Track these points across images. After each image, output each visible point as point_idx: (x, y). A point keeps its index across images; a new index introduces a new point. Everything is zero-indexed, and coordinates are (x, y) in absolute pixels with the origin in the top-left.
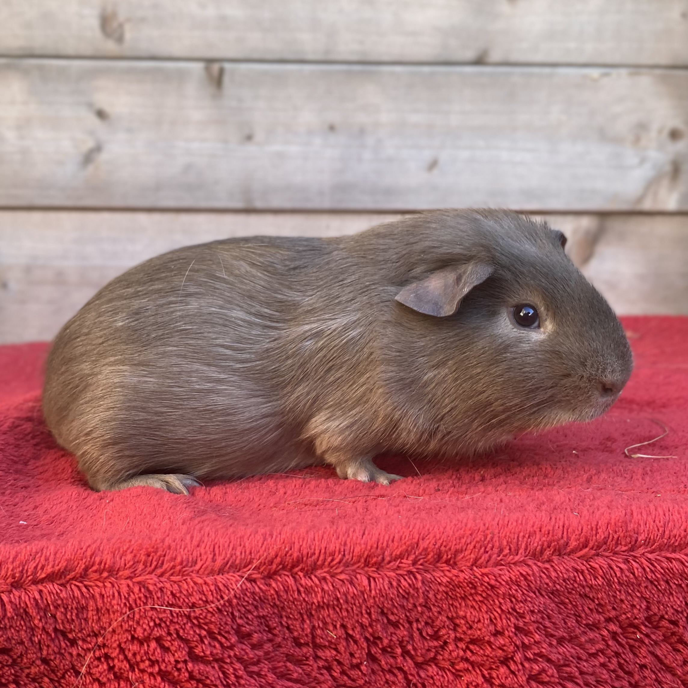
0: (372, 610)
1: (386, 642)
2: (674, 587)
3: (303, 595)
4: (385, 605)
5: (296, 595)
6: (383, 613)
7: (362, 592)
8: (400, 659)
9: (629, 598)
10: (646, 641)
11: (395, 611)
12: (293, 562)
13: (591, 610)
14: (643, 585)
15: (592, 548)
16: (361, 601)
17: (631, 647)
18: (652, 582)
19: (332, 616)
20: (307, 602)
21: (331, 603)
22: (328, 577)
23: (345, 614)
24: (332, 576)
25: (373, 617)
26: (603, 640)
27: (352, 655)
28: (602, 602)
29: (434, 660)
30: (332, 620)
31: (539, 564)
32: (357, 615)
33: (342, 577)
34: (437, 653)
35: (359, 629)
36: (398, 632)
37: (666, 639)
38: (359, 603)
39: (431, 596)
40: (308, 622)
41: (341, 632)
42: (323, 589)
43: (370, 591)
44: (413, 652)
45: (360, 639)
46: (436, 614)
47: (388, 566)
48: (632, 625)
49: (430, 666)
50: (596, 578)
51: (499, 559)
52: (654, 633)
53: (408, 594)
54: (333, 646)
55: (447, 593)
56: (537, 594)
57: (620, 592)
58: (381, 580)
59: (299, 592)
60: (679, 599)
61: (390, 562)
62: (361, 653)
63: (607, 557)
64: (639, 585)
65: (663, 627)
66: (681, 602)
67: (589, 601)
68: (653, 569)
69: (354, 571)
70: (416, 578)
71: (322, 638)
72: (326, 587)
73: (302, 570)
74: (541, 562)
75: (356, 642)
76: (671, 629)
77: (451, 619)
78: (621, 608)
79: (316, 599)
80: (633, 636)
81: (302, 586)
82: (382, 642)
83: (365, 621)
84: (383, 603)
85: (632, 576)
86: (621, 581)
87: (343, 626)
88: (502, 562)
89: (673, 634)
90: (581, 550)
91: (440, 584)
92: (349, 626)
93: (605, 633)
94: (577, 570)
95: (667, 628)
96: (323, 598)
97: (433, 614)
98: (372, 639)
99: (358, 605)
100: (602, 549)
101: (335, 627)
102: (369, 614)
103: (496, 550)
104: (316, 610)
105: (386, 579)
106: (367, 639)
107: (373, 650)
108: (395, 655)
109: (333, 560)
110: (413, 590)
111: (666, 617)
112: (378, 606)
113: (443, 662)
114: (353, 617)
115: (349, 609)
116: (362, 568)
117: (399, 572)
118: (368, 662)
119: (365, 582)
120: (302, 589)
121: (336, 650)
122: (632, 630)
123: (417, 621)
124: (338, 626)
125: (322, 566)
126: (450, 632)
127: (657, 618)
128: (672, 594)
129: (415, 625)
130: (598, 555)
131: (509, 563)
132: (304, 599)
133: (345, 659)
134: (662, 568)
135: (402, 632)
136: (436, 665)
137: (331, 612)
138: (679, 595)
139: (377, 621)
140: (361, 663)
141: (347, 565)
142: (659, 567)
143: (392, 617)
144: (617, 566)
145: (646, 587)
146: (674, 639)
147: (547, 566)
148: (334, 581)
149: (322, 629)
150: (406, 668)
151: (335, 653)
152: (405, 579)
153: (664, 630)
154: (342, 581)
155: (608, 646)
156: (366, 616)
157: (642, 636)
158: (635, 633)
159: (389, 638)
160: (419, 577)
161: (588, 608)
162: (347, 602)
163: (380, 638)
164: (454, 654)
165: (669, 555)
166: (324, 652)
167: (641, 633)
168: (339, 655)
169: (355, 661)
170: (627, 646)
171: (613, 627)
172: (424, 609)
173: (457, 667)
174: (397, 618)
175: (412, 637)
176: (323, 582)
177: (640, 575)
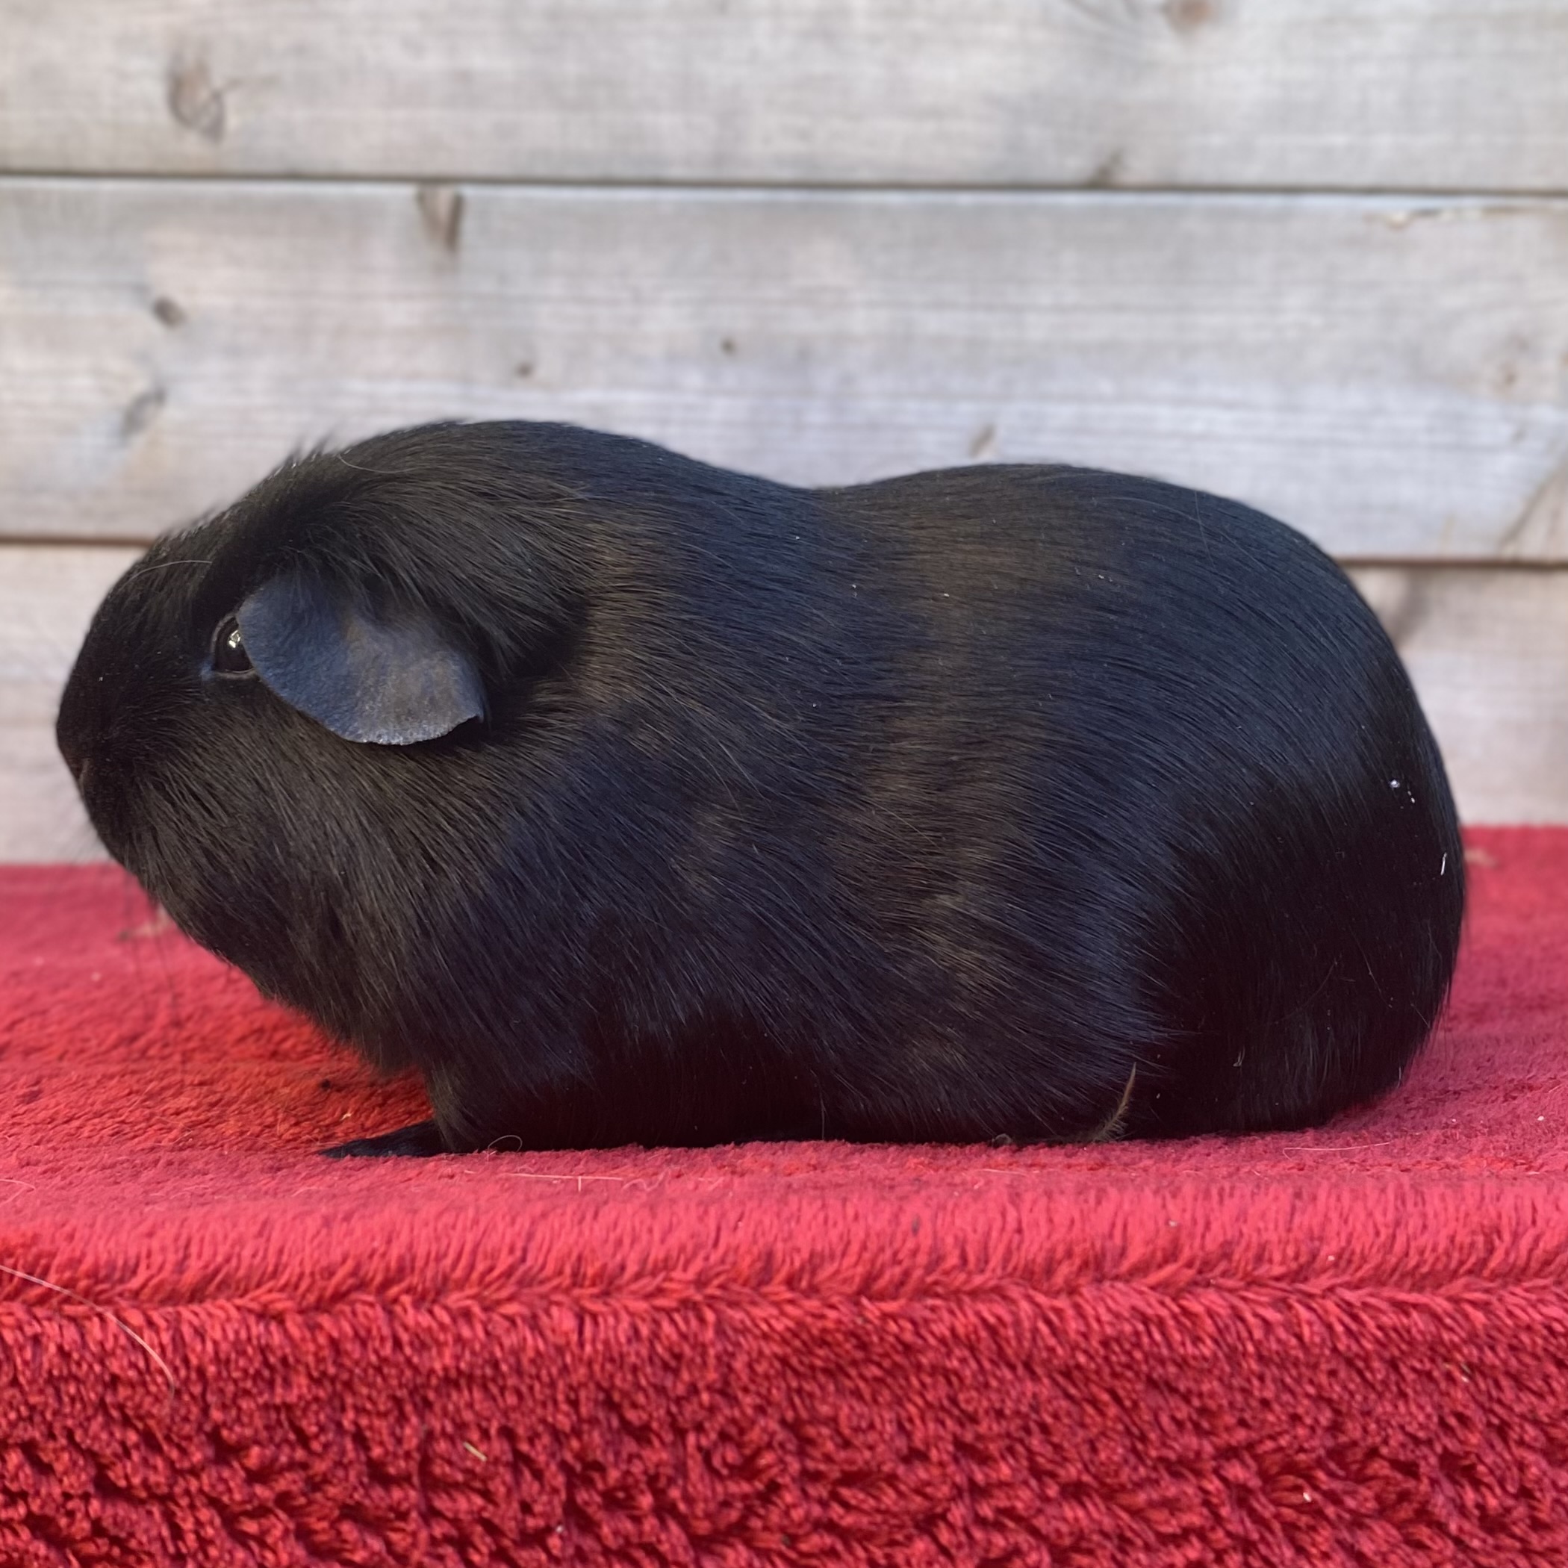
0: (583, 1394)
1: (614, 1475)
2: (1411, 1377)
3: (408, 1351)
4: (618, 1382)
5: (387, 1350)
6: (610, 1405)
7: (560, 1350)
8: (650, 1524)
9: (1286, 1397)
10: (1330, 1511)
11: (641, 1399)
12: (388, 1269)
13: (1179, 1424)
14: (1324, 1367)
15: (1189, 1265)
16: (554, 1371)
17: (1290, 1528)
18: (1350, 1363)
19: (477, 1407)
20: (416, 1369)
21: (478, 1372)
22: (476, 1309)
23: (511, 1400)
24: (486, 1309)
25: (584, 1411)
26: (1206, 1503)
27: (526, 1508)
28: (1212, 1404)
29: (740, 1531)
30: (477, 1414)
31: (1041, 1298)
32: (544, 1405)
33: (511, 1309)
34: (749, 1511)
35: (546, 1439)
36: (646, 1453)
37: (1384, 1511)
38: (550, 1374)
39: (739, 1364)
40: (414, 1420)
41: (499, 1446)
42: (459, 1339)
43: (581, 1344)
44: (682, 1507)
45: (548, 1465)
46: (749, 1411)
47: (634, 1287)
48: (1290, 1468)
49: (731, 1546)
50: (1197, 1340)
51: (929, 1279)
52: (1353, 1494)
53: (678, 1357)
54: (477, 1485)
55: (784, 1361)
56: (1020, 1370)
57: (1261, 1378)
58: (611, 1320)
59: (398, 1344)
60: (1421, 1408)
61: (638, 1276)
62: (550, 1502)
63: (1231, 1291)
64: (1315, 1367)
65: (1374, 1477)
66: (1428, 1417)
67: (1174, 1401)
68: (1354, 1326)
69: (543, 1297)
70: (702, 1320)
71: (450, 1463)
72: (466, 1332)
73: (409, 1291)
74: (1046, 1294)
75: (538, 1475)
76: (1398, 1484)
77: (794, 1427)
78: (1264, 1422)
79: (439, 1362)
80: (1294, 1498)
81: (406, 1328)
82: (604, 1478)
83: (564, 1423)
84: (612, 1377)
85: (1294, 1341)
86: (1265, 1353)
87: (508, 1433)
88: (940, 1290)
89: (1404, 1496)
90: (1160, 1266)
91: (765, 1337)
92: (521, 1431)
93: (1213, 1485)
94: (1145, 1320)
95: (1387, 1479)
96: (457, 1358)
97: (743, 1413)
98: (578, 1467)
99: (545, 1378)
100: (1218, 1271)
101: (485, 1434)
102: (575, 1404)
103: (922, 1259)
104: (437, 1390)
105: (625, 1320)
106: (564, 1466)
107: (582, 1496)
108: (636, 1513)
109: (491, 1269)
110: (693, 1347)
111: (1384, 1451)
112: (599, 1387)
113: (766, 1535)
114: (533, 1411)
115: (524, 1389)
116: (567, 1291)
117: (660, 1302)
118: (568, 1528)
119: (569, 1323)
120: (405, 1337)
121: (487, 1495)
122: (1290, 1480)
123: (699, 1428)
124: (493, 1431)
125: (460, 1285)
126: (789, 1459)
127: (1359, 1454)
128: (1403, 1395)
129: (691, 1439)
130: (1208, 1285)
131: (957, 1292)
132: (409, 1361)
133: (507, 1514)
134: (1380, 1328)
135: (657, 1455)
136: (748, 1543)
137: (477, 1395)
138: (1424, 1400)
139: (593, 1421)
140: (549, 1530)
141: (524, 1282)
142: (1371, 1324)
143: (631, 1415)
144: (1256, 1315)
145: (1332, 1373)
146: (1406, 1512)
147: (1062, 1302)
148: (490, 1320)
149: (451, 1439)
150: (664, 1548)
151: (479, 1501)
152: (673, 1321)
153: (1377, 1486)
154: (511, 1320)
155: (1218, 1519)
156: (565, 1407)
157: (1318, 1497)
158: (1299, 1489)
159: (624, 1467)
160: (710, 1316)
161: (1173, 1418)
162: (518, 1371)
163: (601, 1468)
164: (797, 1514)
165: (1403, 1296)
166: (453, 1500)
167: (1315, 1488)
168: (491, 1508)
169: (531, 1522)
170: (1277, 1526)
171: (1236, 1471)
172: (718, 1398)
173: (804, 1547)
174: (645, 1417)
175: (681, 1468)
176: (461, 1322)
177: (1317, 1340)
